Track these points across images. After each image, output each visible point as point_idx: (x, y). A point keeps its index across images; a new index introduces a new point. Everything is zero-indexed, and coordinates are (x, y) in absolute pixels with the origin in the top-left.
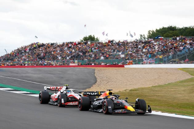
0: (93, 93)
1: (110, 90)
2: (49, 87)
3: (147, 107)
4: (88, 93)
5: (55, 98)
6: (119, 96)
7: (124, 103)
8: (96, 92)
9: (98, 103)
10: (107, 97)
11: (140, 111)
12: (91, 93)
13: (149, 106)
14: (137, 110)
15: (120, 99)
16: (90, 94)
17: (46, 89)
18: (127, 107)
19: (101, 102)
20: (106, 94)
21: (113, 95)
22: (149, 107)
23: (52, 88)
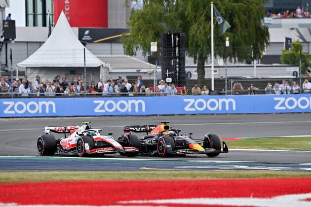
0: (139, 129)
1: (165, 123)
2: (53, 128)
3: (222, 144)
4: (131, 128)
5: (69, 144)
6: (180, 131)
7: (189, 141)
8: (144, 126)
9: (149, 143)
10: (162, 133)
11: (212, 150)
12: (136, 128)
13: (224, 143)
14: (207, 149)
15: (182, 135)
16: (134, 129)
17: (48, 131)
18: (192, 146)
19: (154, 141)
20: (159, 129)
21: (172, 130)
22: (224, 145)
23: (57, 129)
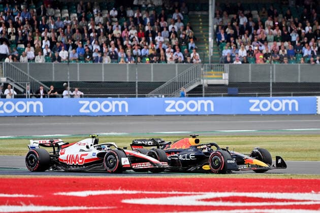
19: (192, 156)
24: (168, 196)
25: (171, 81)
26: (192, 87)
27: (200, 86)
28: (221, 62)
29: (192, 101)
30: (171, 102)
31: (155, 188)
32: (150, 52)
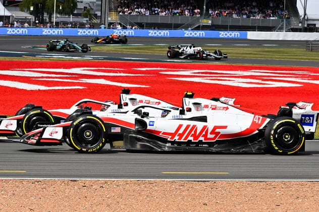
24: (179, 71)
25: (188, 23)
26: (196, 26)
27: (199, 26)
28: (208, 16)
29: (196, 32)
30: (187, 32)
31: (174, 67)
32: (179, 11)
